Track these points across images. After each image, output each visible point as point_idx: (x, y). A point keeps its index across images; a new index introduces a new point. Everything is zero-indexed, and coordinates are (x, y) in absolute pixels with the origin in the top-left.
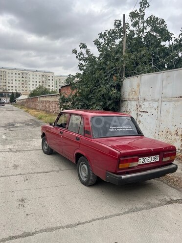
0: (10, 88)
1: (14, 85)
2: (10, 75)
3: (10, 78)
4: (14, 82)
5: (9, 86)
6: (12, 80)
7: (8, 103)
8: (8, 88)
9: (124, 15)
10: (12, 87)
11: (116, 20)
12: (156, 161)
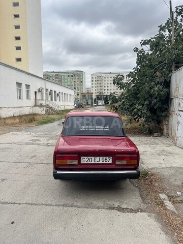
0: (106, 91)
1: (109, 88)
2: (106, 79)
3: (106, 82)
4: (109, 85)
5: (105, 90)
6: (108, 84)
7: (103, 105)
8: (104, 92)
9: (170, 2)
10: (108, 90)
11: (177, 7)
12: (107, 162)
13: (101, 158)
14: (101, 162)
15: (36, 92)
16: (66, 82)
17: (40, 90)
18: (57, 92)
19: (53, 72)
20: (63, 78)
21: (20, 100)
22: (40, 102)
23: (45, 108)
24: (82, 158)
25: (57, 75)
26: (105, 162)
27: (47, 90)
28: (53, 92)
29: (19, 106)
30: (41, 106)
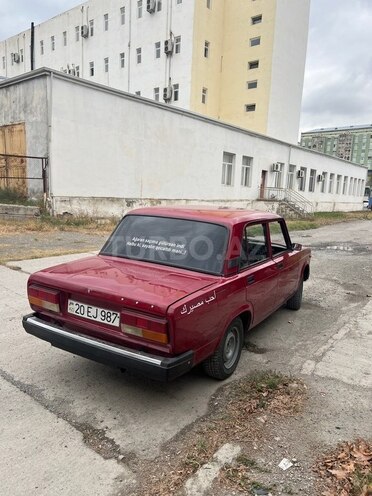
12: (110, 323)
13: (100, 310)
14: (98, 319)
15: (264, 172)
16: (363, 151)
17: (274, 168)
18: (319, 173)
19: (336, 130)
20: (356, 141)
21: (228, 188)
22: (271, 192)
23: (276, 205)
24: (69, 301)
25: (345, 135)
26: (105, 322)
27: (292, 167)
28: (308, 172)
29: (225, 199)
30: (273, 199)
